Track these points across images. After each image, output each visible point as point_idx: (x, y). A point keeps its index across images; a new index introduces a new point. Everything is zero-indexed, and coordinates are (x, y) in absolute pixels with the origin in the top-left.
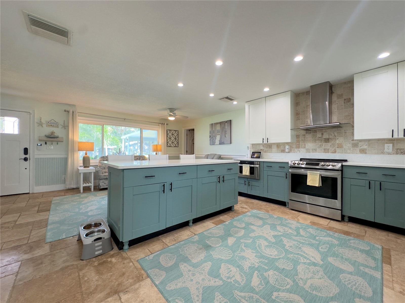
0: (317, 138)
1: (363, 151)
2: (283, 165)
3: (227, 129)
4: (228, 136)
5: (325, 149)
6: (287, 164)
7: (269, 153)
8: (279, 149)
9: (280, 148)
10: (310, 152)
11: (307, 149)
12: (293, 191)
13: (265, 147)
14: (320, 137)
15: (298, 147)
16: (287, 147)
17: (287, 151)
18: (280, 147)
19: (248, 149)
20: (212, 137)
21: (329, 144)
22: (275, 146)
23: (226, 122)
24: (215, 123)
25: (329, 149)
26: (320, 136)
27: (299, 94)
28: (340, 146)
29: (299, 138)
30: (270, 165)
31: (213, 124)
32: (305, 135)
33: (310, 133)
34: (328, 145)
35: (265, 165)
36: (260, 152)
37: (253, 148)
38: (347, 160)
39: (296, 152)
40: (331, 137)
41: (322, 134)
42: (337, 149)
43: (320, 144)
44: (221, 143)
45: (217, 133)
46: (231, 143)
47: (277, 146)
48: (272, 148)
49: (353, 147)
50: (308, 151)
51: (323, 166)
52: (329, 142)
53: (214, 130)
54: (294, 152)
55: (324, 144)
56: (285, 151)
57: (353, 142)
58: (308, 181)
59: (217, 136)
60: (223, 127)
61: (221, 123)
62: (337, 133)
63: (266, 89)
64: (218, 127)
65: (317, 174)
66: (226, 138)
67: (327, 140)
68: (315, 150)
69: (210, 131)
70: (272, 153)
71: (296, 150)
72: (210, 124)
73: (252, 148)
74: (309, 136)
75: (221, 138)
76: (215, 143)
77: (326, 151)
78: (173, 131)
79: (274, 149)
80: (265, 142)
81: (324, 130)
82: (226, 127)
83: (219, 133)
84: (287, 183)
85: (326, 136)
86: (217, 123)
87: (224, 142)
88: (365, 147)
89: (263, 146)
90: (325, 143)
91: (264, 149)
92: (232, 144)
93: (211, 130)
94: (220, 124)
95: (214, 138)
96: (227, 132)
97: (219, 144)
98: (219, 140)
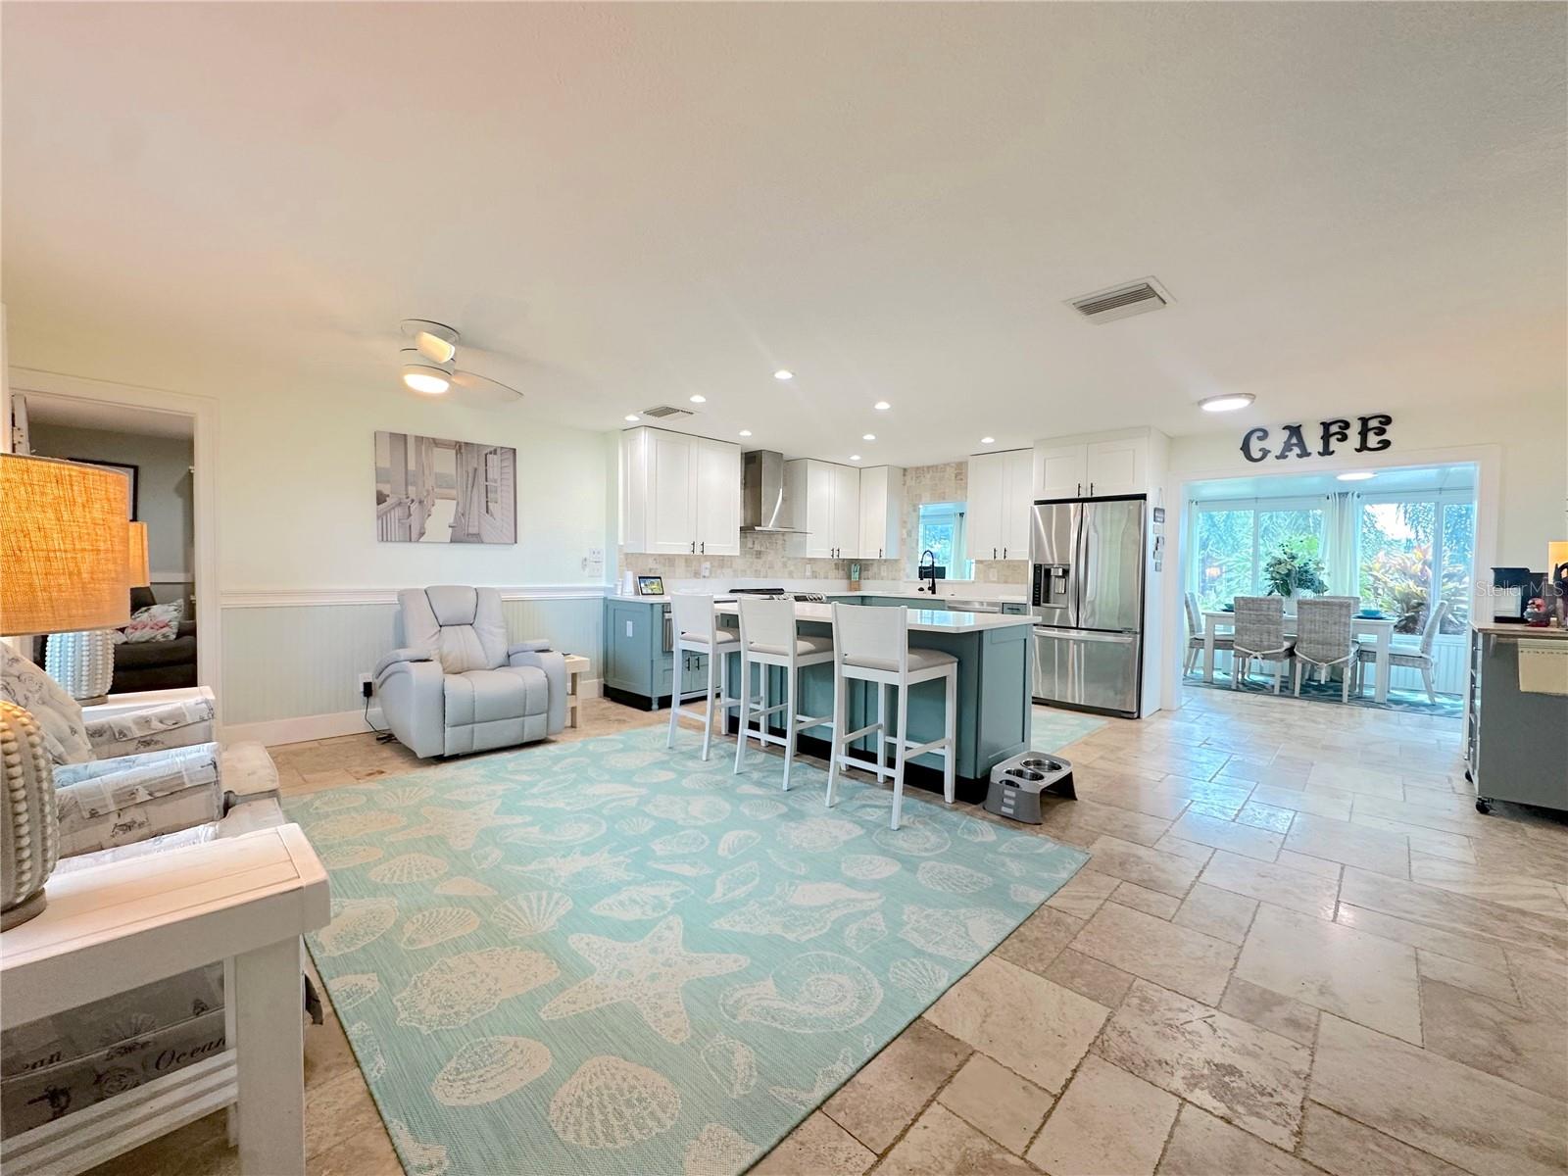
0: (747, 549)
1: (791, 575)
3: (495, 481)
4: (500, 509)
5: (756, 571)
8: (689, 569)
9: (692, 567)
11: (735, 571)
14: (751, 547)
15: (722, 565)
17: (705, 573)
18: (692, 563)
20: (397, 505)
21: (761, 561)
23: (492, 449)
24: (420, 440)
25: (760, 571)
26: (751, 545)
28: (771, 567)
31: (405, 436)
34: (759, 564)
38: (782, 590)
39: (719, 577)
40: (762, 549)
41: (754, 542)
42: (769, 570)
43: (750, 560)
44: (463, 535)
45: (440, 487)
46: (516, 542)
47: (686, 561)
48: (675, 567)
49: (782, 567)
52: (760, 558)
53: (412, 466)
54: (715, 577)
55: (755, 560)
56: (698, 574)
57: (782, 559)
59: (437, 501)
60: (477, 470)
61: (460, 448)
62: (769, 543)
64: (444, 463)
66: (492, 515)
67: (758, 555)
68: (744, 573)
69: (381, 470)
70: (675, 578)
71: (719, 571)
72: (378, 432)
75: (462, 515)
76: (422, 534)
79: (681, 568)
82: (492, 474)
83: (454, 492)
85: (757, 546)
86: (436, 443)
87: (476, 534)
88: (792, 568)
92: (518, 546)
93: (385, 464)
94: (457, 451)
95: (414, 507)
96: (496, 492)
97: (451, 542)
98: (452, 521)
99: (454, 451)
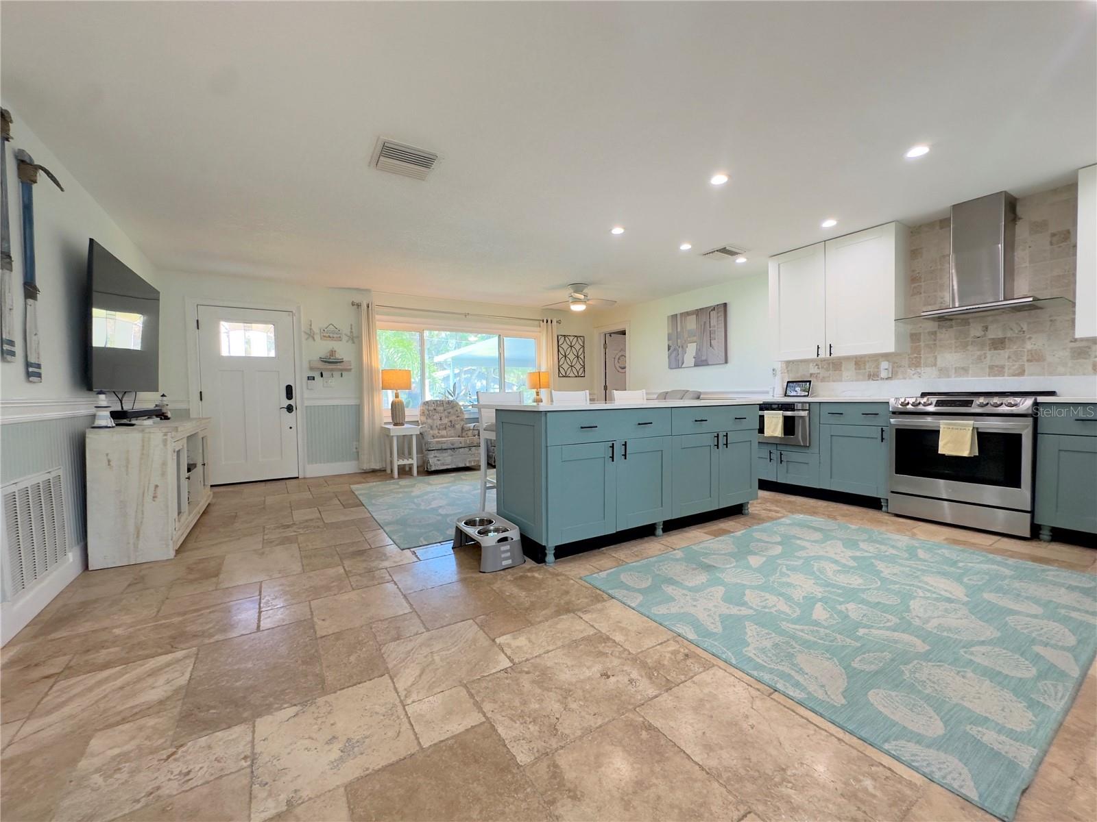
0: (970, 339)
2: (871, 410)
3: (714, 326)
4: (718, 343)
5: (991, 367)
6: (886, 405)
7: (834, 381)
8: (861, 371)
9: (865, 369)
10: (949, 376)
11: (940, 370)
12: (899, 470)
13: (822, 368)
14: (978, 335)
15: (916, 363)
16: (884, 365)
17: (884, 374)
18: (865, 365)
19: (775, 375)
20: (675, 349)
21: (1005, 354)
22: (852, 365)
23: (712, 308)
24: (682, 314)
25: (1003, 367)
26: (979, 333)
27: (920, 226)
28: (1036, 357)
29: (919, 340)
30: (838, 410)
31: (676, 315)
32: (935, 333)
33: (951, 327)
34: (1002, 357)
35: (825, 410)
36: (810, 382)
37: (788, 371)
38: (1055, 392)
39: (910, 378)
40: (1009, 334)
41: (986, 328)
42: (1026, 364)
43: (979, 353)
44: (700, 362)
45: (689, 337)
46: (726, 362)
47: (857, 363)
48: (841, 370)
49: (1073, 358)
50: (944, 372)
51: (982, 406)
52: (1003, 348)
53: (679, 330)
54: (905, 378)
55: (989, 354)
56: (878, 376)
57: (1073, 345)
58: (941, 444)
59: (689, 345)
60: (705, 322)
61: (698, 312)
62: (1029, 324)
63: (829, 224)
64: (691, 323)
65: (967, 425)
66: (713, 348)
67: (999, 344)
68: (964, 370)
69: (669, 334)
70: (841, 381)
71: (911, 372)
72: (668, 317)
73: (786, 371)
74: (947, 335)
75: (699, 350)
76: (683, 363)
77: (996, 370)
78: (571, 338)
79: (848, 371)
80: (822, 355)
81: (990, 319)
82: (714, 322)
83: (695, 338)
84: (885, 453)
85: (995, 332)
86: (688, 314)
87: (706, 360)
89: (817, 365)
90: (993, 351)
91: (819, 373)
92: (728, 364)
93: (670, 331)
94: (697, 315)
95: (680, 350)
96: (715, 333)
97: (695, 366)
98: (694, 354)
99: (695, 316)
